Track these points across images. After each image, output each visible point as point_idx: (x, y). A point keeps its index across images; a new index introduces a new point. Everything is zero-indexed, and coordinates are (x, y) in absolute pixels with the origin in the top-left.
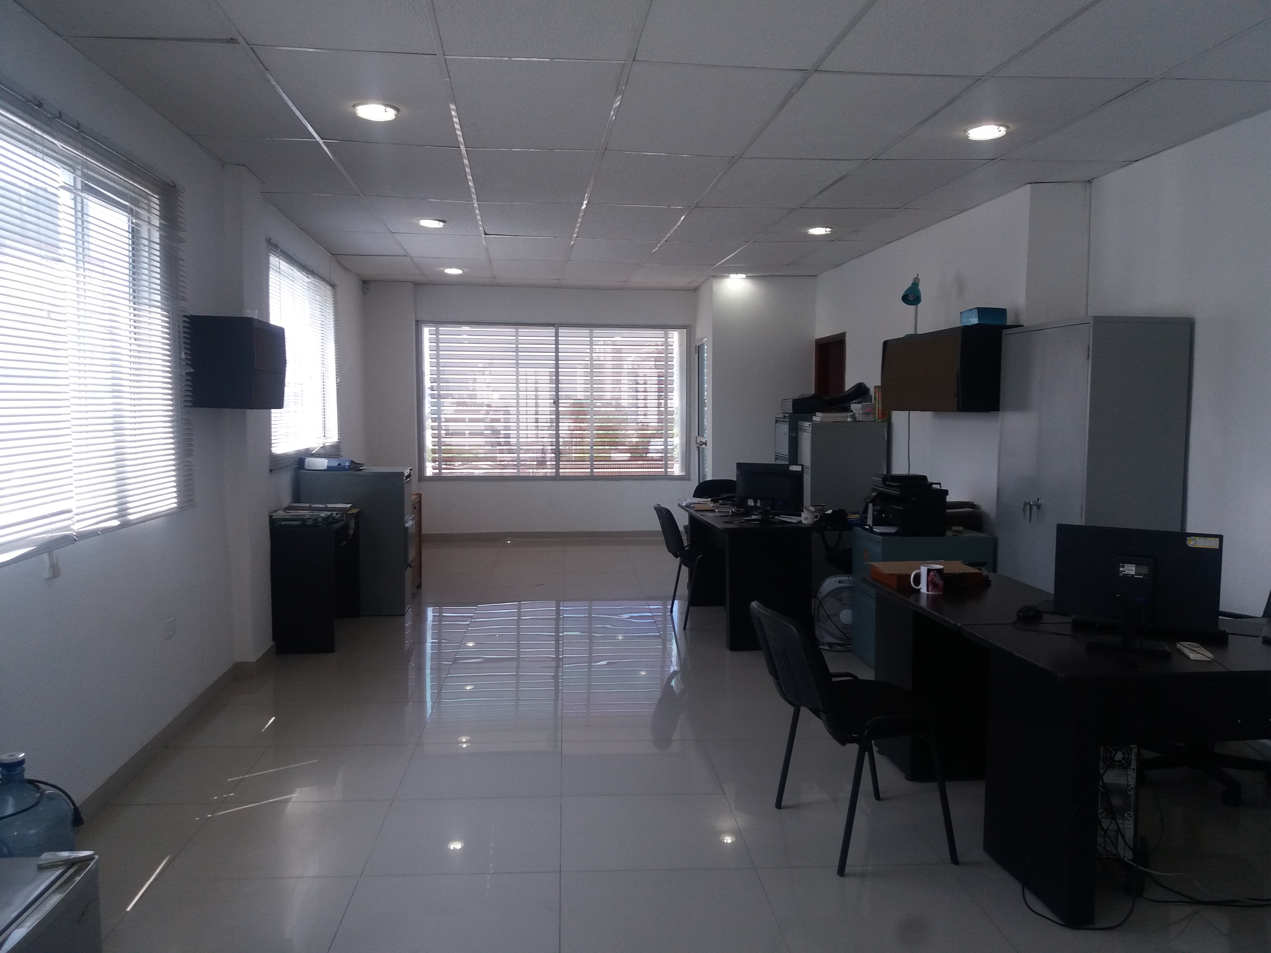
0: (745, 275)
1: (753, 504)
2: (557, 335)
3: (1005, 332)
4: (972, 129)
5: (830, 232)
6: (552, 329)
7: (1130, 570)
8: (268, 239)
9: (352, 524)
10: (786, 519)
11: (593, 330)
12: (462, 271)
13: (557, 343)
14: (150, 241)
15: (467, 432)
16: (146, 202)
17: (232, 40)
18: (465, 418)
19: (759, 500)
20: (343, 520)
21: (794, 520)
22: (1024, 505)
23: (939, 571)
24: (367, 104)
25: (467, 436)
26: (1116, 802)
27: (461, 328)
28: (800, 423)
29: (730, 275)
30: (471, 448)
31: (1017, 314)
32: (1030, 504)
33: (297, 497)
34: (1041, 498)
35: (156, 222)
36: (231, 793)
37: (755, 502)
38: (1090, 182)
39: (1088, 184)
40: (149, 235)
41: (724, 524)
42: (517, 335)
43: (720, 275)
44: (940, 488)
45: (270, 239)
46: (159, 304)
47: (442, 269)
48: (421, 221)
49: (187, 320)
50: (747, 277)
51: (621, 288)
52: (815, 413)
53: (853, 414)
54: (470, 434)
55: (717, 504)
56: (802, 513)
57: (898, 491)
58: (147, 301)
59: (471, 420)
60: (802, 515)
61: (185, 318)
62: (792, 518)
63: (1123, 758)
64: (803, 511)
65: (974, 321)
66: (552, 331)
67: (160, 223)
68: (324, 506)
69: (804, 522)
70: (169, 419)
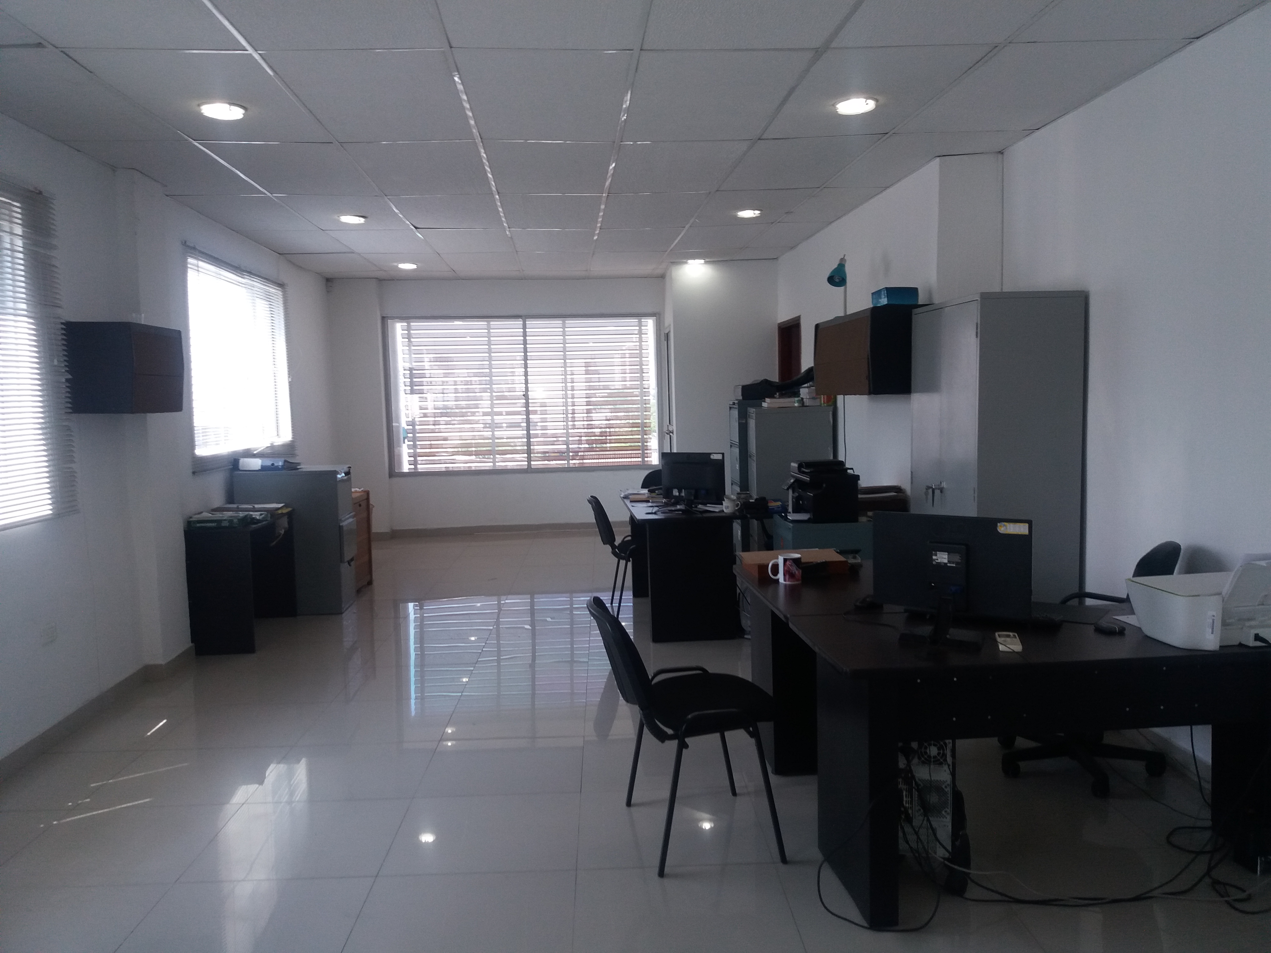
0: (704, 261)
1: (677, 494)
2: (524, 327)
3: (916, 311)
4: (841, 102)
5: (759, 215)
6: (520, 321)
7: (942, 558)
8: (184, 242)
9: (284, 522)
10: (710, 508)
11: (566, 320)
12: (416, 266)
13: (525, 335)
14: (13, 250)
15: (505, 425)
16: (7, 212)
17: (39, 45)
18: (502, 412)
19: (683, 490)
20: (267, 520)
21: (716, 508)
22: (926, 489)
23: (796, 561)
24: (210, 104)
25: (505, 428)
26: (934, 799)
27: (454, 322)
28: (749, 408)
29: (688, 261)
30: (509, 440)
31: (930, 293)
32: (932, 487)
33: (231, 497)
34: (943, 482)
35: (19, 230)
36: (86, 798)
37: (680, 492)
38: (1001, 152)
39: (1000, 156)
40: (12, 244)
41: (646, 515)
42: (489, 328)
43: (680, 261)
44: (853, 473)
45: (185, 242)
46: (25, 313)
47: (396, 264)
48: (341, 217)
49: (64, 327)
50: (706, 263)
51: (584, 278)
52: (765, 399)
53: (800, 399)
54: (507, 427)
55: (653, 495)
56: (723, 502)
57: (808, 478)
58: (12, 311)
59: (508, 414)
60: (724, 504)
61: (63, 325)
62: (716, 507)
63: (939, 754)
64: (724, 500)
65: (884, 301)
66: (520, 322)
67: (23, 231)
68: (252, 507)
69: (725, 511)
70: (39, 426)
